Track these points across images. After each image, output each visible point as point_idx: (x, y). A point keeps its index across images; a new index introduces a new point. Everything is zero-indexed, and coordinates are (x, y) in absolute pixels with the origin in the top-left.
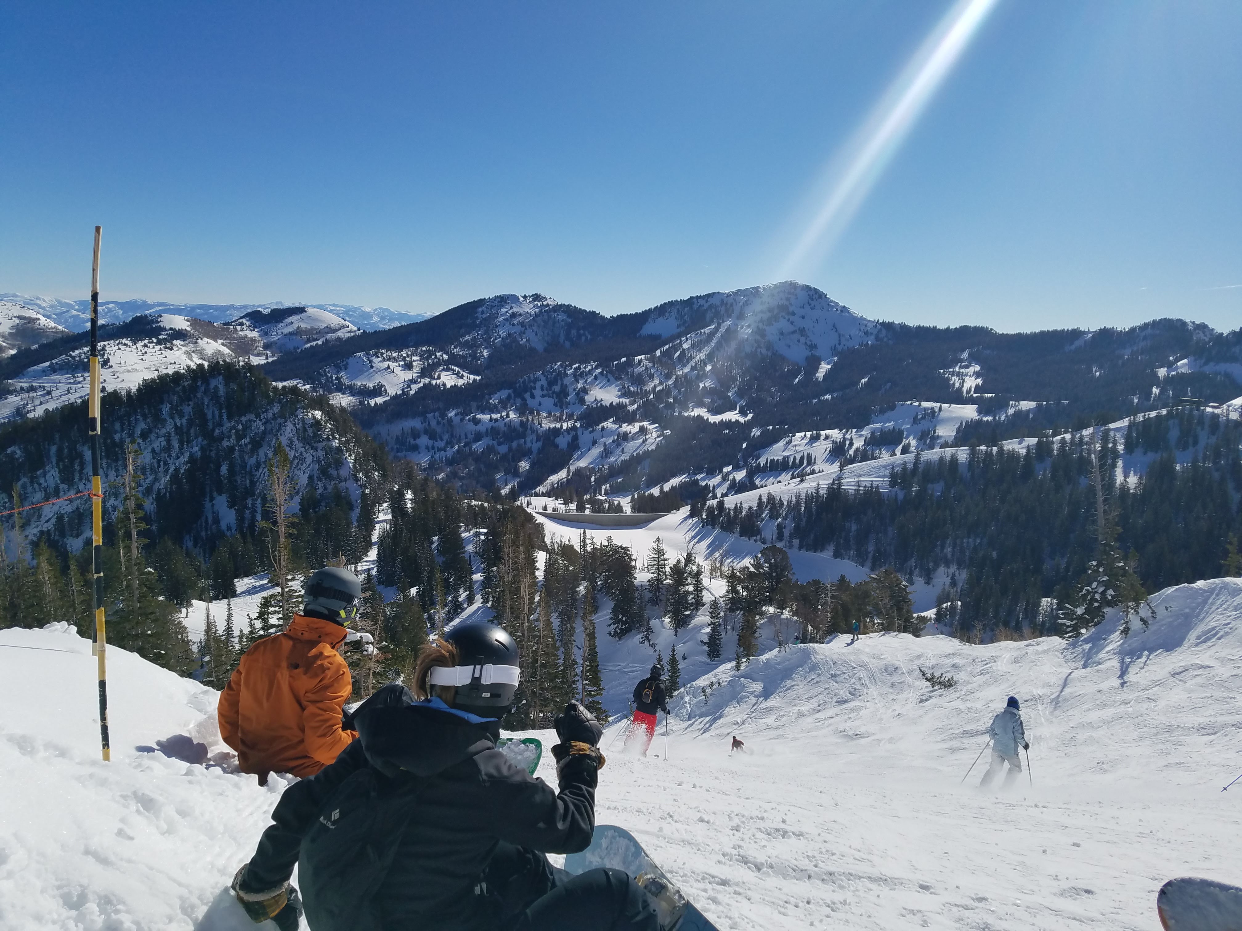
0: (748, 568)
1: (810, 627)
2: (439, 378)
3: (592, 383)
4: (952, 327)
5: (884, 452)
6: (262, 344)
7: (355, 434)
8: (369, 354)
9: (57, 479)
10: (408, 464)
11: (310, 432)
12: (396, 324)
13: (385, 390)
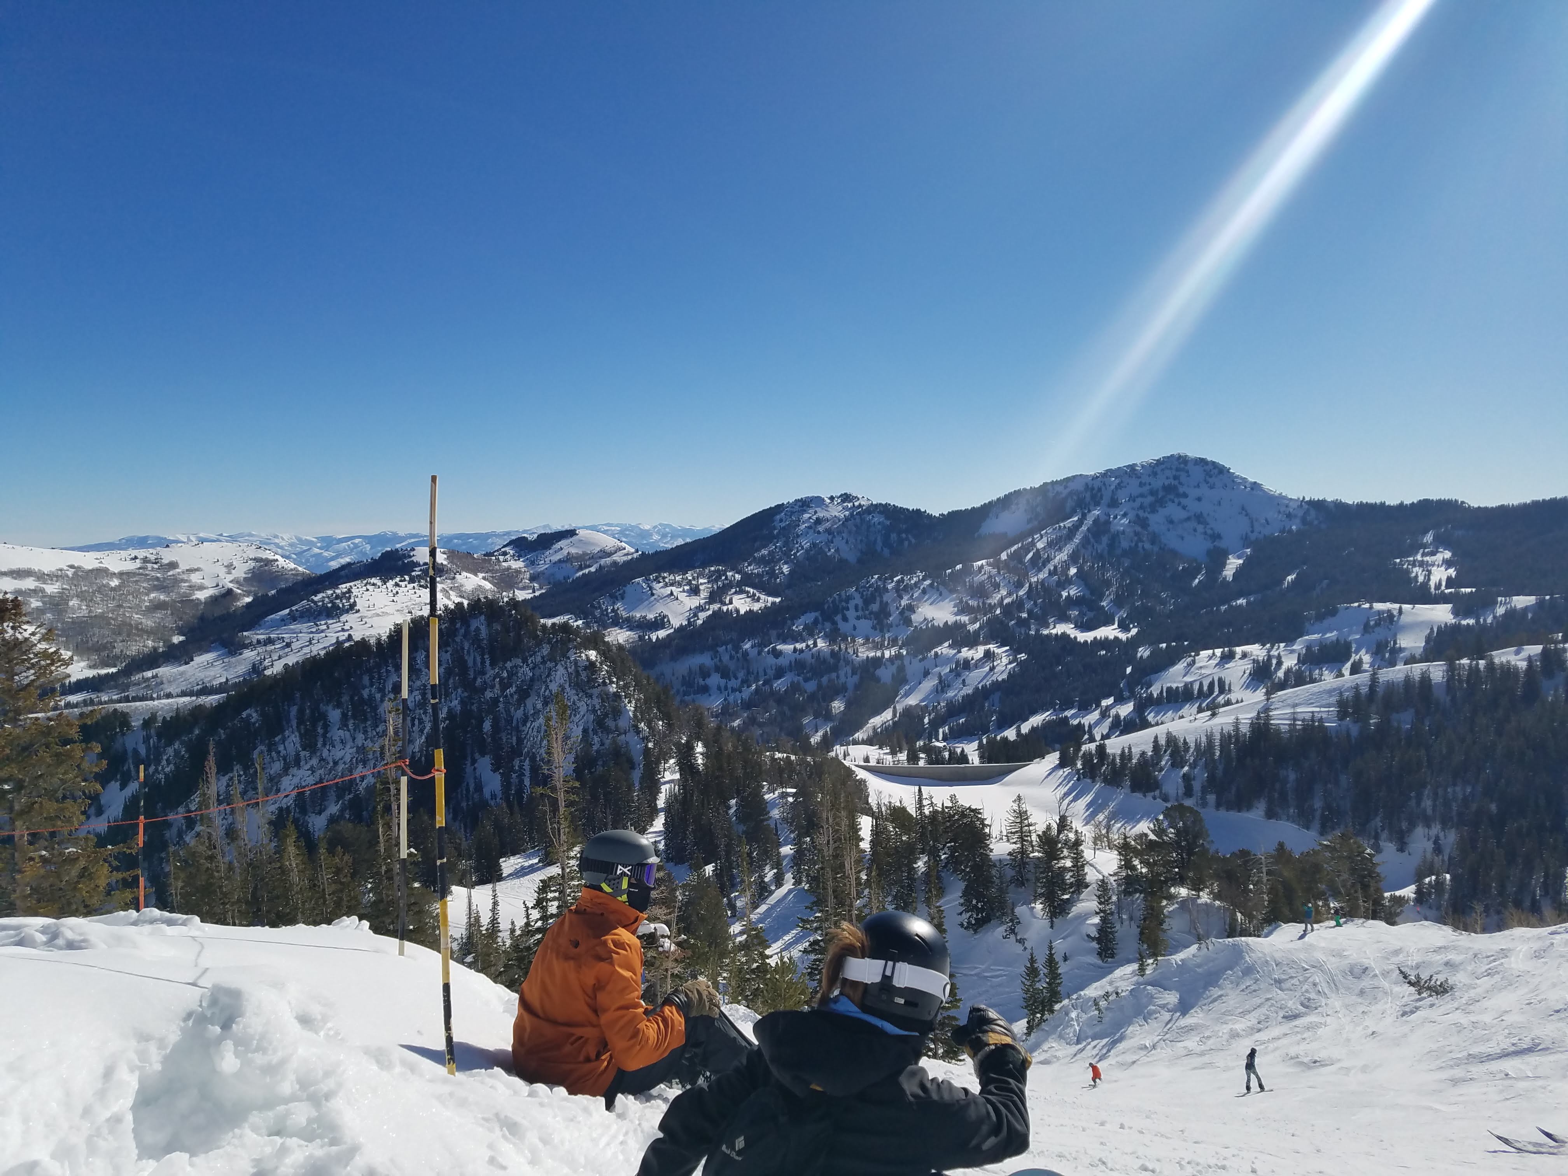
0: (1146, 835)
1: (1239, 915)
2: (731, 602)
3: (919, 599)
4: (1407, 502)
5: (1327, 672)
6: (528, 575)
7: (635, 675)
8: (649, 580)
9: (298, 745)
10: (697, 710)
11: (584, 675)
12: (680, 542)
13: (669, 621)
